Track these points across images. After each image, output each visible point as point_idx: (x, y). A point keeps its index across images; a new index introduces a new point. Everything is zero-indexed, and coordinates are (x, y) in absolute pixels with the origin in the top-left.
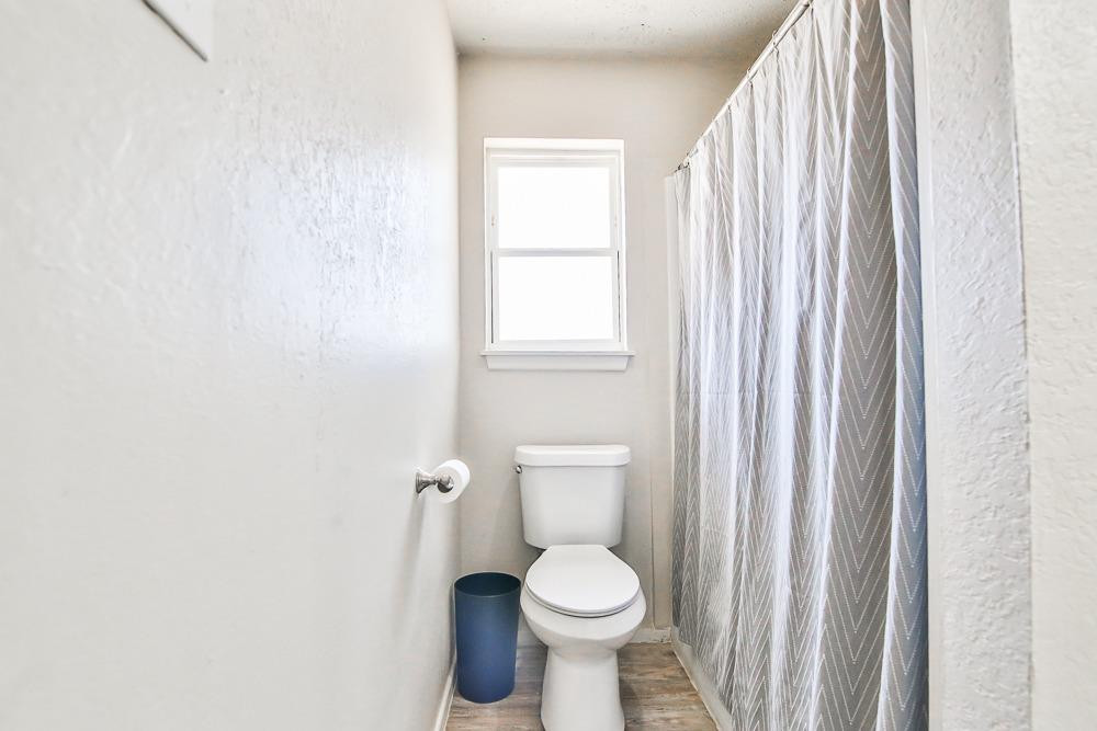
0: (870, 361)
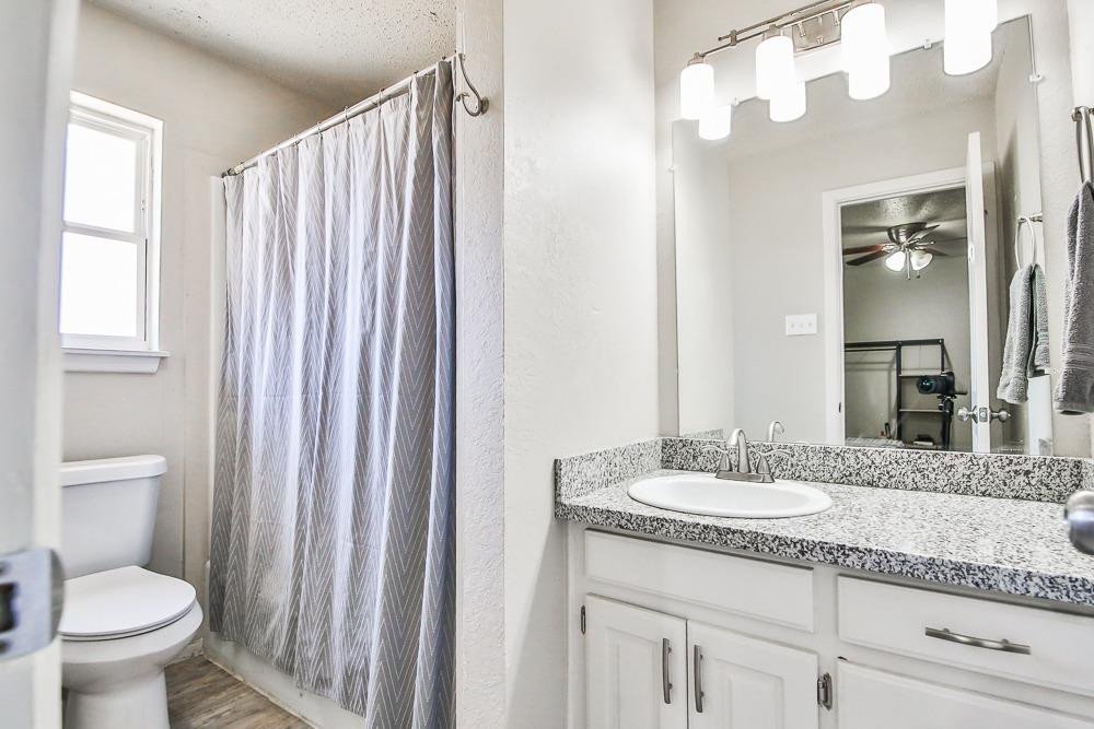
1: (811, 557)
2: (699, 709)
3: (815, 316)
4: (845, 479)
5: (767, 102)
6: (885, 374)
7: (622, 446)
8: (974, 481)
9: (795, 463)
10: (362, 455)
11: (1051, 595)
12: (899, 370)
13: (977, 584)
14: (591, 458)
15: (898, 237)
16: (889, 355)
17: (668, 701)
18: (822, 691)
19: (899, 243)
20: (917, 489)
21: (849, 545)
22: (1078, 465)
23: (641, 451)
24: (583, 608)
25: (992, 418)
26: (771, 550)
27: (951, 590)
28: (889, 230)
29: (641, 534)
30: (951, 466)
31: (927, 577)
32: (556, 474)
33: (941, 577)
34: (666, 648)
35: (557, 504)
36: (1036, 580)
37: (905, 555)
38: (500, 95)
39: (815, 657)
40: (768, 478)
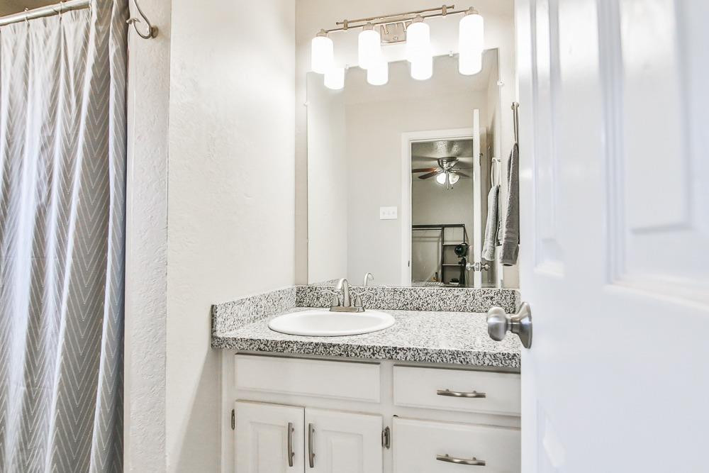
0: (92, 239)
1: (378, 357)
2: (312, 466)
3: (396, 208)
4: (405, 307)
5: (366, 71)
6: (436, 244)
7: (267, 293)
8: (468, 304)
9: (377, 298)
10: (36, 310)
11: (494, 364)
12: (443, 241)
13: (461, 362)
14: (242, 302)
15: (442, 164)
16: (438, 233)
17: (291, 465)
18: (384, 438)
19: (443, 168)
20: (440, 310)
21: (399, 347)
22: (513, 292)
23: (281, 296)
24: (233, 411)
25: (482, 268)
26: (356, 354)
27: (449, 367)
28: (438, 160)
29: (274, 353)
30: (457, 296)
31: (438, 361)
32: (213, 316)
33: (445, 360)
34: (291, 429)
35: (213, 337)
36: (488, 356)
37: (427, 350)
38: (168, 27)
39: (380, 417)
40: (361, 309)
